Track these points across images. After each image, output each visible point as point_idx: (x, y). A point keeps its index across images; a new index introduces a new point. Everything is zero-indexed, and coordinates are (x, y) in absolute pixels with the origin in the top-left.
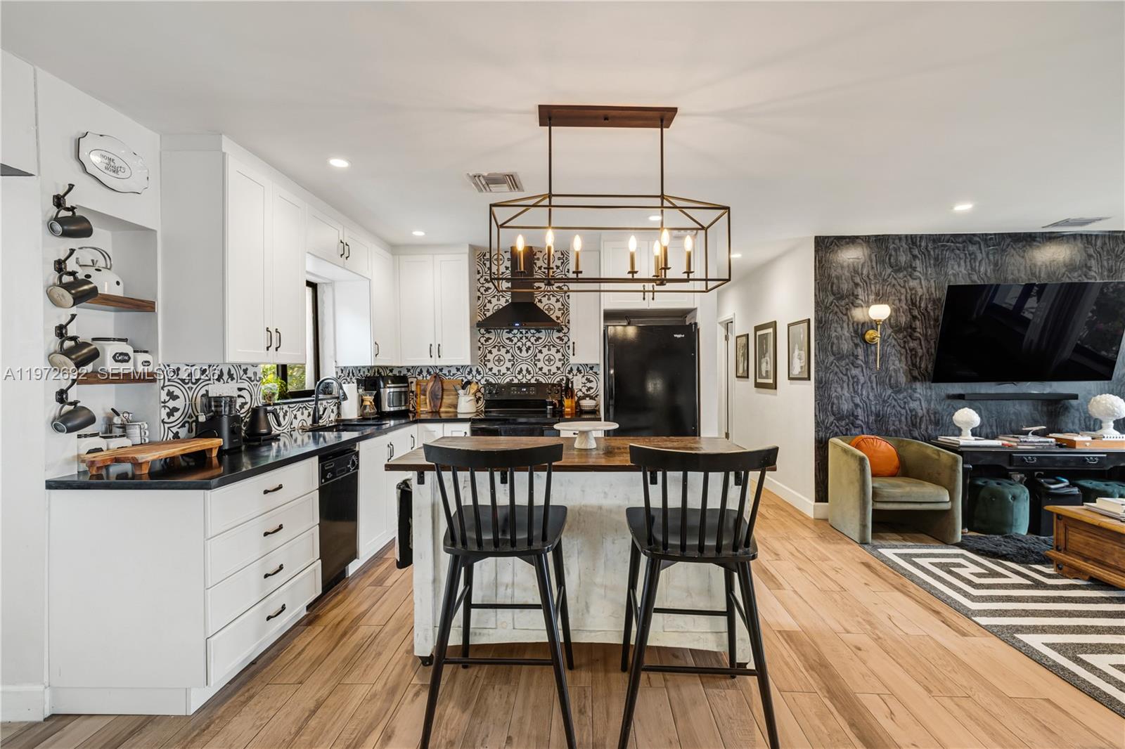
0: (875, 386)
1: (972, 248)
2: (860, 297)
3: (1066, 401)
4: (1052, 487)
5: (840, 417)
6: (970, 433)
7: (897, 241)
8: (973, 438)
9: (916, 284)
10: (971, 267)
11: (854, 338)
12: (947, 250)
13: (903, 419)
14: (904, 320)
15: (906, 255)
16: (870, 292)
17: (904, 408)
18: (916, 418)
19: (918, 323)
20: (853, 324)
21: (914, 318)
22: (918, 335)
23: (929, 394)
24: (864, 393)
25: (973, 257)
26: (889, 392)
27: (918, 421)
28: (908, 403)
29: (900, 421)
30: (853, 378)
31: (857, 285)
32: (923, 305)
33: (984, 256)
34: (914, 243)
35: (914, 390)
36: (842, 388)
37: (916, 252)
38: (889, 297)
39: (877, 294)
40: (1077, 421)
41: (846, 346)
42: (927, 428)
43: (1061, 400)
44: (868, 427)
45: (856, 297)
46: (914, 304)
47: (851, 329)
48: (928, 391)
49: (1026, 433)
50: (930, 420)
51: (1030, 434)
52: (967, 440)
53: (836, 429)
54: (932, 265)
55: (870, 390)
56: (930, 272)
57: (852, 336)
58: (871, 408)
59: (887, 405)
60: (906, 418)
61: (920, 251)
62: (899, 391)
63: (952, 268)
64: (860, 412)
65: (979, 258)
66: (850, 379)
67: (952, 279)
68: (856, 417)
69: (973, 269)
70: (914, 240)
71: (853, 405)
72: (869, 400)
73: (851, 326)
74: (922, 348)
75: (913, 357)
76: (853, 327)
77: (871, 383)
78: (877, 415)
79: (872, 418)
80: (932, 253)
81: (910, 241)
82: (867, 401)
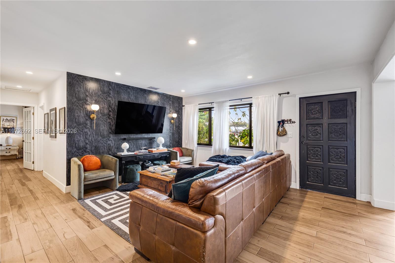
0: (94, 136)
1: (129, 90)
2: (88, 101)
3: (153, 139)
4: (147, 165)
5: (79, 149)
6: (126, 151)
7: (104, 82)
8: (127, 152)
9: (110, 99)
10: (129, 96)
11: (86, 117)
12: (121, 89)
13: (106, 148)
14: (106, 111)
15: (107, 88)
16: (93, 99)
17: (106, 144)
18: (110, 147)
19: (111, 113)
20: (85, 111)
21: (110, 111)
22: (111, 117)
23: (115, 138)
24: (90, 138)
25: (129, 93)
26: (100, 138)
27: (111, 148)
28: (108, 142)
29: (104, 149)
30: (85, 133)
31: (87, 96)
32: (113, 107)
33: (133, 94)
34: (110, 84)
35: (110, 137)
36: (80, 137)
37: (111, 88)
38: (100, 102)
39: (96, 101)
40: (156, 145)
41: (82, 120)
42: (114, 150)
43: (152, 139)
44: (92, 152)
45: (87, 101)
46: (110, 106)
47: (84, 113)
48: (115, 137)
49: (142, 149)
50: (115, 147)
51: (143, 150)
52: (125, 153)
53: (77, 154)
54: (116, 93)
55: (92, 137)
56: (115, 96)
57: (85, 116)
58: (93, 144)
59: (99, 143)
60: (107, 147)
61: (112, 88)
62: (104, 138)
63: (123, 96)
64: (88, 146)
65: (131, 94)
66: (84, 133)
67: (123, 99)
68: (87, 148)
69: (129, 97)
70: (110, 83)
71: (85, 143)
72: (92, 141)
73: (84, 112)
74: (112, 122)
75: (109, 125)
76: (85, 112)
77: (93, 135)
78: (96, 147)
79: (93, 148)
80: (116, 89)
81: (108, 83)
82: (92, 142)
